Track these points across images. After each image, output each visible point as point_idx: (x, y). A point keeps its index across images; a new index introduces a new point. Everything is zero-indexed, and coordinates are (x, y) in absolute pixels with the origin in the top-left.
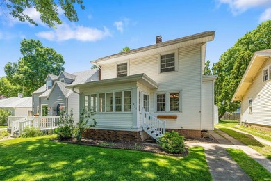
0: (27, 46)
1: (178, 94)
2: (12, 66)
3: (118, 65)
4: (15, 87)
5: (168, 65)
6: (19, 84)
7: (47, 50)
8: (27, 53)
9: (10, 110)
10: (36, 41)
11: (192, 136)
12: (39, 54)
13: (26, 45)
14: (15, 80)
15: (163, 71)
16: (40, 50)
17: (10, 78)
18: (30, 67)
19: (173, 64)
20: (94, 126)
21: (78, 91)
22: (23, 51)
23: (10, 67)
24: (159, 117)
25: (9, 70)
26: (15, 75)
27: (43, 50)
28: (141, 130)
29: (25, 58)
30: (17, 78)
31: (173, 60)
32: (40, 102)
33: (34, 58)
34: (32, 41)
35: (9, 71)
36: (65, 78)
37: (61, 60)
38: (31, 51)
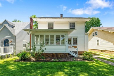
1: (76, 38)
3: (48, 23)
31: (75, 25)
36: (9, 24)
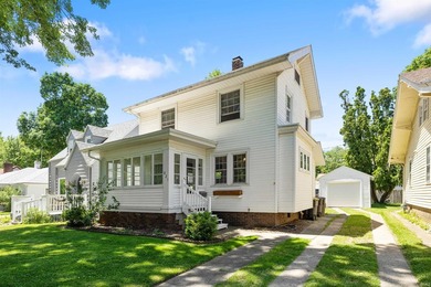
0: (50, 84)
1: (245, 156)
2: (28, 118)
3: (163, 113)
4: (32, 151)
5: (231, 109)
6: (38, 146)
7: (80, 88)
8: (51, 96)
9: (20, 189)
10: (63, 74)
11: (264, 223)
12: (68, 96)
13: (48, 82)
14: (32, 141)
15: (224, 119)
16: (69, 88)
17: (24, 137)
18: (53, 119)
19: (238, 107)
20: (116, 208)
21: (98, 156)
22: (44, 92)
23: (24, 120)
24: (215, 193)
25: (24, 125)
26: (33, 133)
27: (74, 89)
28: (179, 212)
29: (46, 103)
30: (35, 137)
32: (57, 174)
33: (60, 102)
34: (57, 74)
35: (24, 127)
36: (92, 136)
37: (102, 103)
38: (55, 92)
